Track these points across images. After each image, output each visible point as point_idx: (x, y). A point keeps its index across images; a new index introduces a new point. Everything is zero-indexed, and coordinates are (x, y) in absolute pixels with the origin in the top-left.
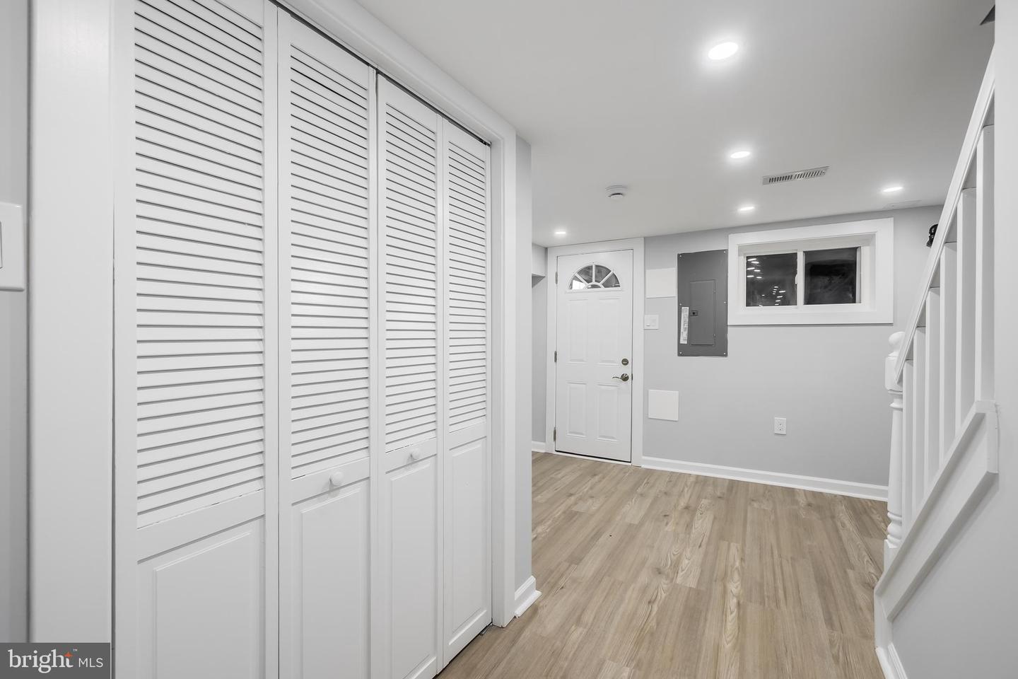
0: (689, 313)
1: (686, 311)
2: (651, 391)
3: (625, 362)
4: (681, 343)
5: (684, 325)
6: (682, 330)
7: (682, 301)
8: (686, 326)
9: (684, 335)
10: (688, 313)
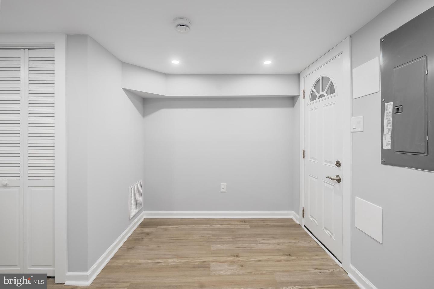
0: (393, 109)
1: (390, 107)
2: (357, 198)
3: (338, 164)
4: (384, 148)
5: (387, 126)
6: (385, 132)
7: (386, 97)
8: (390, 127)
9: (388, 138)
10: (391, 110)
